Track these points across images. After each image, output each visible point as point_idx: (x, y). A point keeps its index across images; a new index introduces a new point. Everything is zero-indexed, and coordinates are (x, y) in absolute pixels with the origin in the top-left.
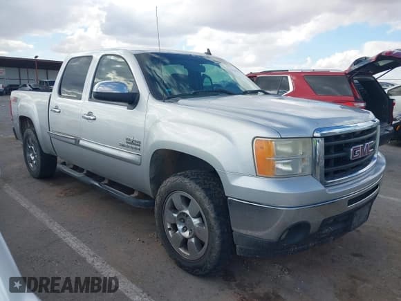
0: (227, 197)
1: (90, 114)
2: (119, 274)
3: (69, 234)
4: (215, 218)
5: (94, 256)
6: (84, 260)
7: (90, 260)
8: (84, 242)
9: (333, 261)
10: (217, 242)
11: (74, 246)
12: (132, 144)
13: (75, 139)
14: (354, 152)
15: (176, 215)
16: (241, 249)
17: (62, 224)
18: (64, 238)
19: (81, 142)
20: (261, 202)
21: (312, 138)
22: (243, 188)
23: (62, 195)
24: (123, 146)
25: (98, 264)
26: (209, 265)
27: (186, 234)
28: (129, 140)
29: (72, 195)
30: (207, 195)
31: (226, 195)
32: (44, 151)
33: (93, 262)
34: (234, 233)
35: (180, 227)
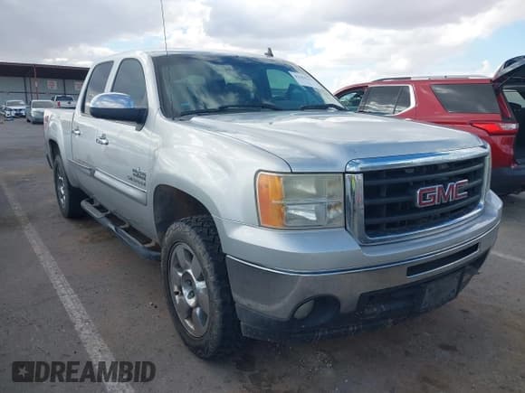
0: (225, 254)
1: (104, 137)
2: (106, 347)
3: (71, 290)
4: (214, 282)
5: (87, 321)
6: (72, 325)
7: (79, 325)
8: (82, 302)
9: (407, 353)
10: (218, 315)
11: (69, 306)
12: (138, 177)
13: (90, 169)
14: (424, 196)
15: (180, 274)
16: (247, 328)
17: (69, 278)
18: (63, 295)
19: (97, 174)
20: (263, 263)
21: (344, 173)
22: (242, 242)
23: (87, 240)
24: (131, 179)
25: (87, 332)
26: (210, 346)
27: (191, 302)
28: (136, 171)
29: (100, 241)
30: (207, 250)
31: (224, 251)
32: (72, 183)
33: (81, 329)
34: (236, 305)
35: (186, 292)
